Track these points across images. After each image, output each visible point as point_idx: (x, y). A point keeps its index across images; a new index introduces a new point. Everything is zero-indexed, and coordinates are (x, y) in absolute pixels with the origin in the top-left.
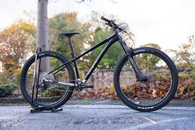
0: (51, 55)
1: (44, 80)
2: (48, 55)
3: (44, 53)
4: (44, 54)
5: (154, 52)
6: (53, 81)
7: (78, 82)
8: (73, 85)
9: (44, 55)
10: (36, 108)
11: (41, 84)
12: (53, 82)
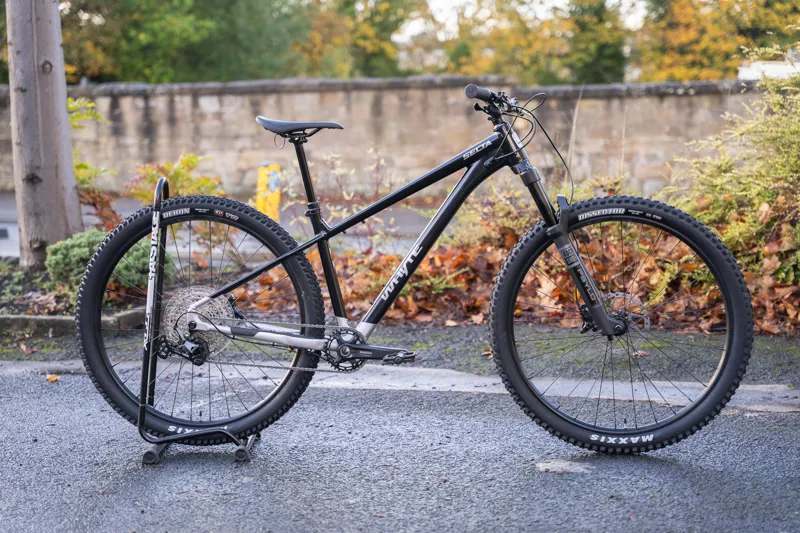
0: (218, 216)
1: (192, 325)
2: (203, 213)
3: (186, 207)
4: (187, 211)
5: (659, 218)
6: (235, 330)
7: (340, 333)
8: (319, 343)
9: (186, 214)
10: (162, 439)
11: (181, 342)
12: (234, 333)
